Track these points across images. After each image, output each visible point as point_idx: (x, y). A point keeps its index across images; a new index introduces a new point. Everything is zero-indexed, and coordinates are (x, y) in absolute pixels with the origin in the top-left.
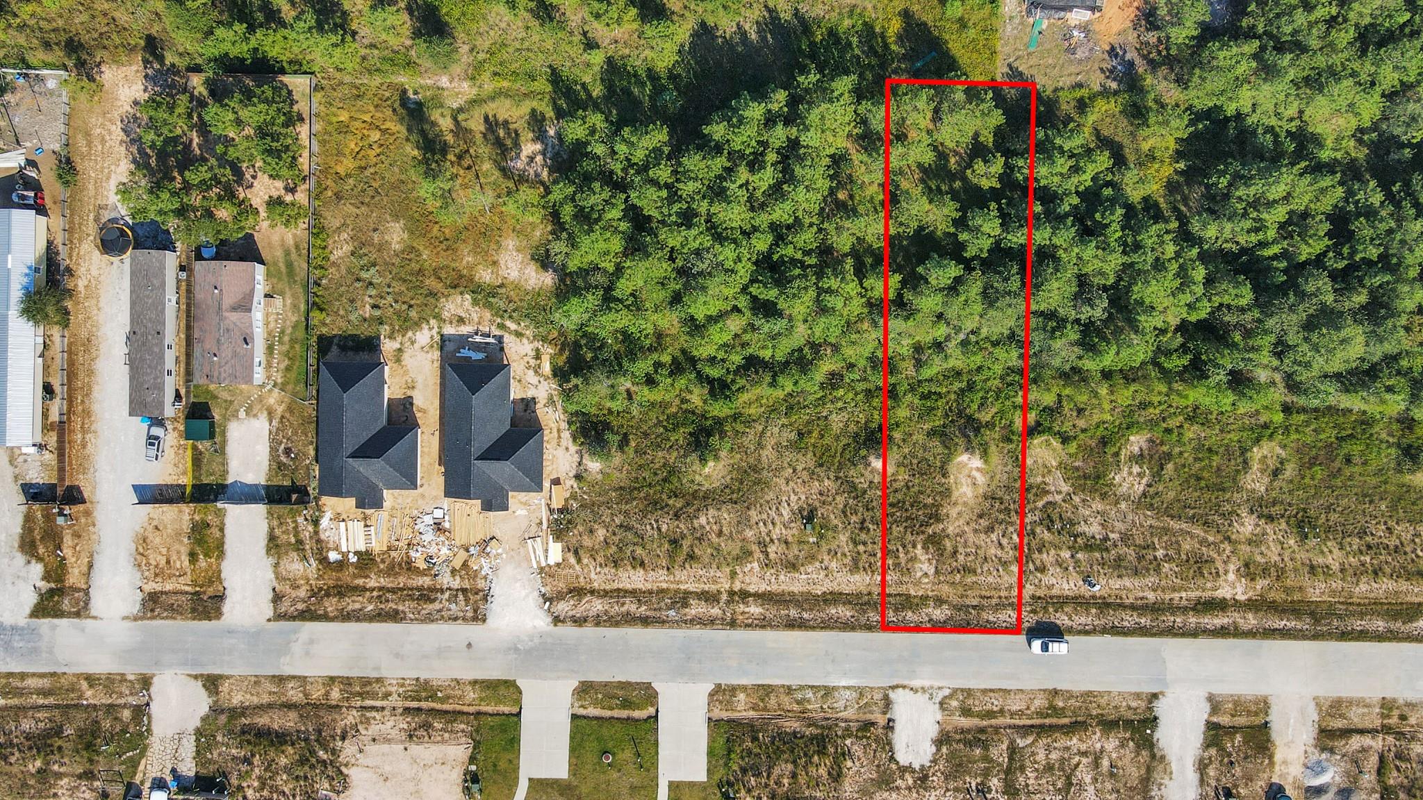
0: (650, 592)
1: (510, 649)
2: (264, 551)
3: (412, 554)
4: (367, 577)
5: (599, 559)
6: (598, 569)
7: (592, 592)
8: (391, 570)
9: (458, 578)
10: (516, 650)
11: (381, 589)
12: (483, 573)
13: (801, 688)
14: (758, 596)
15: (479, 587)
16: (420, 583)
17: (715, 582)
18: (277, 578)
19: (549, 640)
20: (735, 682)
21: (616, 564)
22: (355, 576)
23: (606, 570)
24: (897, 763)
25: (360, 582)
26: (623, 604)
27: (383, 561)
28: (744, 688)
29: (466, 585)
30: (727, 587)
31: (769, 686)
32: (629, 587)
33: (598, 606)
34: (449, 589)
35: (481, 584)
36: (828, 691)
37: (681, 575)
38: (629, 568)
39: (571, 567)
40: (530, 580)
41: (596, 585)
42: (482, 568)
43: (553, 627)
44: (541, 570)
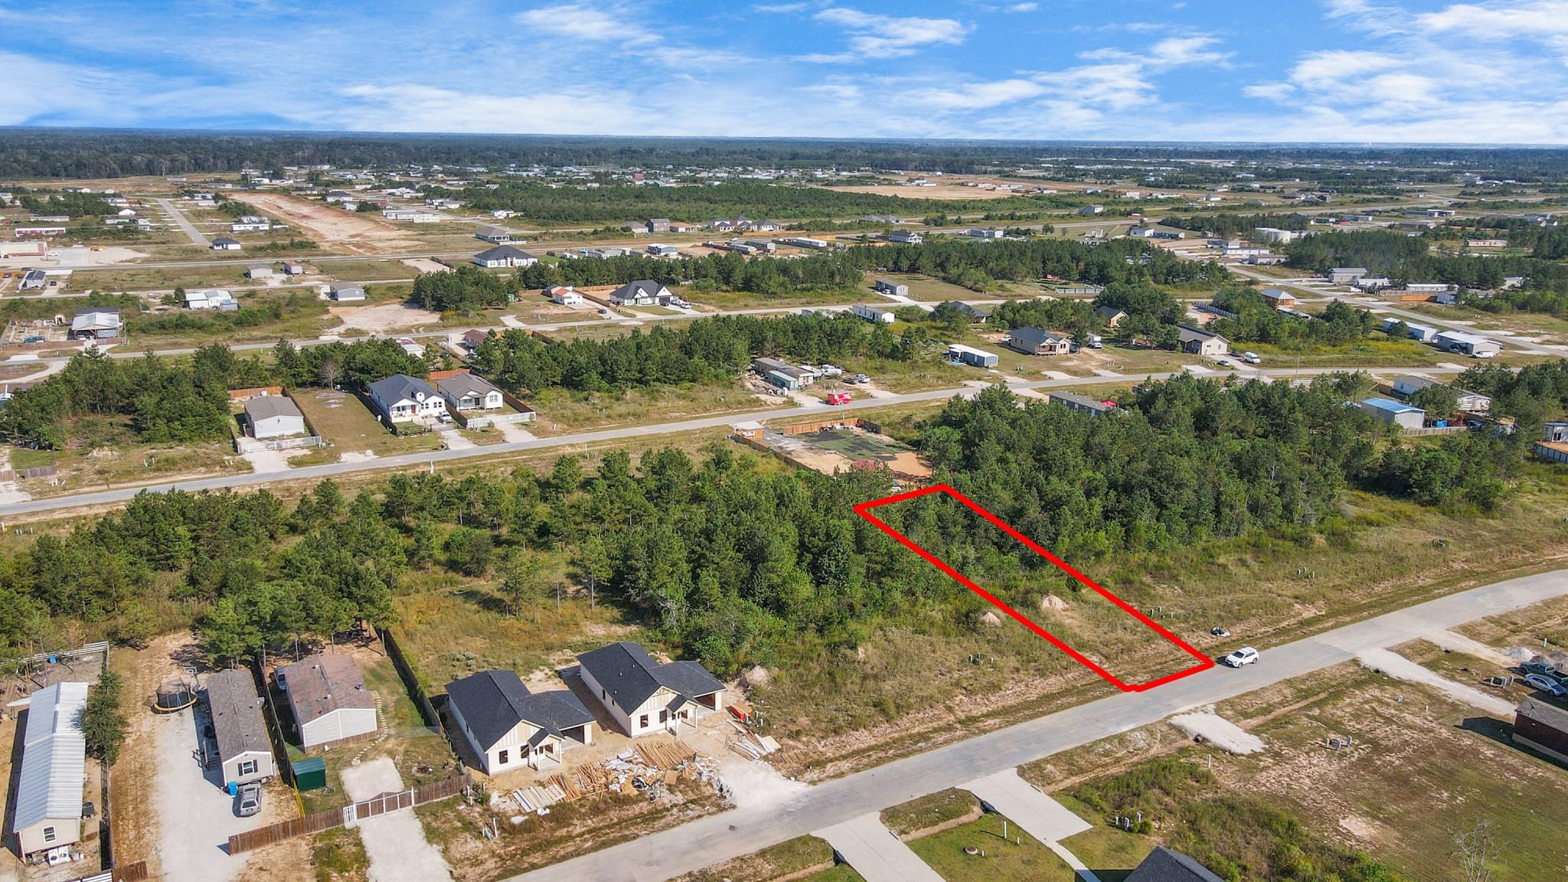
0: (887, 744)
1: (781, 815)
2: (425, 841)
3: (614, 787)
4: (569, 825)
5: (816, 734)
6: (823, 743)
7: (831, 761)
8: (596, 810)
9: (678, 793)
10: (789, 813)
11: (589, 832)
12: (705, 779)
13: (1096, 743)
14: (988, 715)
15: (707, 793)
16: (637, 811)
17: (939, 719)
18: (451, 862)
19: (818, 796)
20: (1033, 759)
21: (836, 732)
22: (554, 830)
23: (830, 740)
24: (1242, 755)
25: (563, 832)
26: (869, 756)
27: (582, 806)
28: (1046, 761)
29: (691, 796)
30: (954, 719)
31: (1063, 753)
32: (863, 746)
33: (845, 765)
34: (675, 805)
35: (708, 790)
36: (1121, 739)
37: (905, 721)
38: (851, 732)
39: (796, 747)
40: (760, 768)
41: (829, 755)
42: (700, 774)
43: (811, 788)
44: (765, 758)
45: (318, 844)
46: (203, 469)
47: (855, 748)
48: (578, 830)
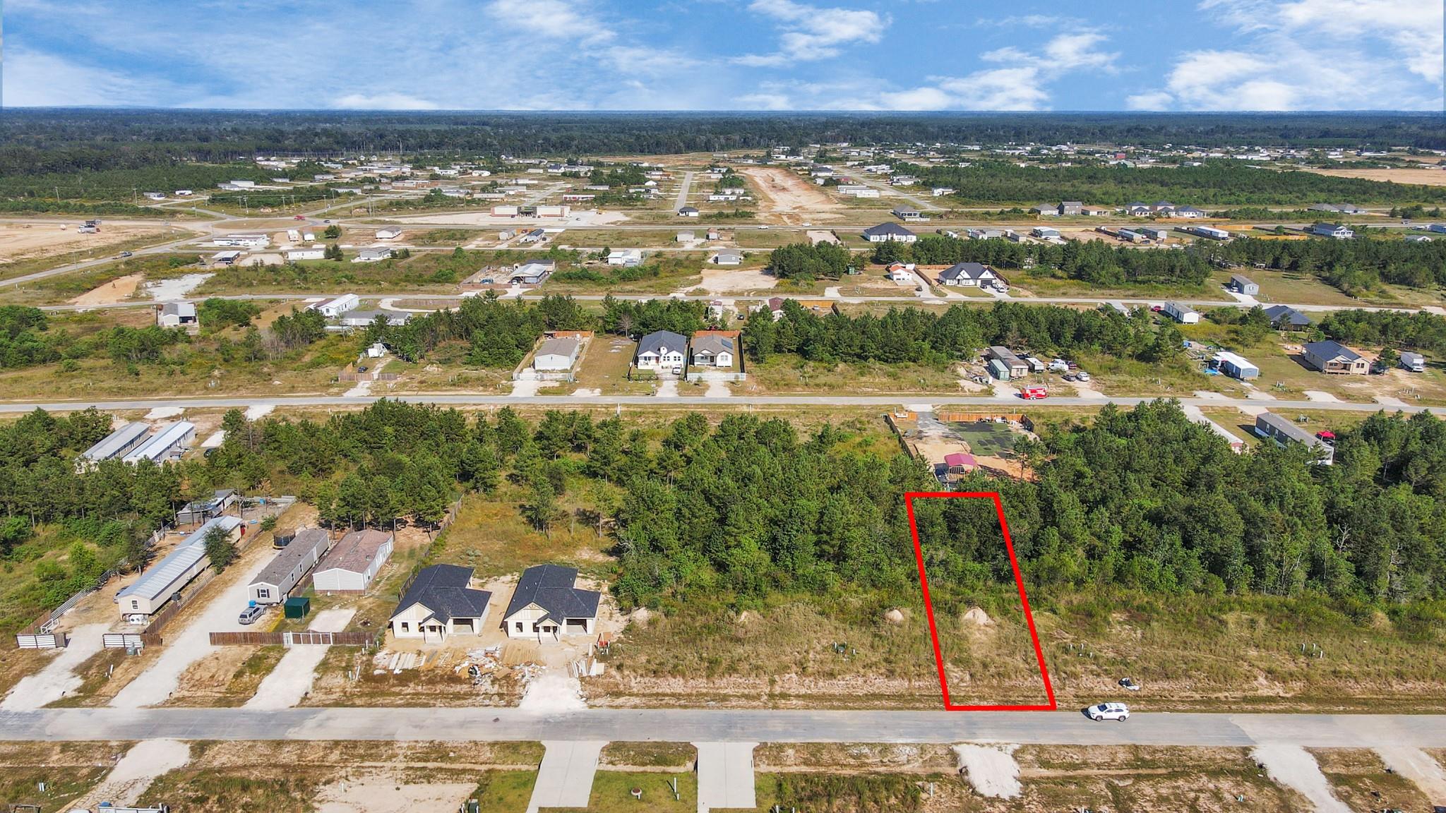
0: (688, 695)
1: (539, 722)
2: (314, 669)
3: (456, 668)
4: (405, 686)
5: (640, 672)
6: (638, 679)
7: (630, 695)
8: (432, 681)
9: (496, 685)
10: (546, 722)
11: (414, 694)
12: (524, 681)
13: (855, 745)
14: (799, 696)
15: (514, 692)
16: (458, 690)
17: (754, 688)
18: (314, 687)
19: (583, 717)
20: (782, 741)
21: (658, 674)
22: (394, 686)
23: (647, 679)
24: (981, 795)
25: (397, 689)
26: (663, 700)
27: (426, 675)
28: (793, 746)
29: (504, 690)
30: (767, 691)
31: (819, 744)
32: (668, 691)
33: (637, 701)
34: (485, 693)
35: (518, 690)
36: (886, 749)
37: (721, 681)
38: (670, 678)
39: (614, 677)
40: (569, 684)
41: (635, 690)
42: (523, 676)
43: (587, 709)
44: (582, 679)
45: (259, 653)
46: (481, 388)
47: (660, 691)
48: (410, 690)
